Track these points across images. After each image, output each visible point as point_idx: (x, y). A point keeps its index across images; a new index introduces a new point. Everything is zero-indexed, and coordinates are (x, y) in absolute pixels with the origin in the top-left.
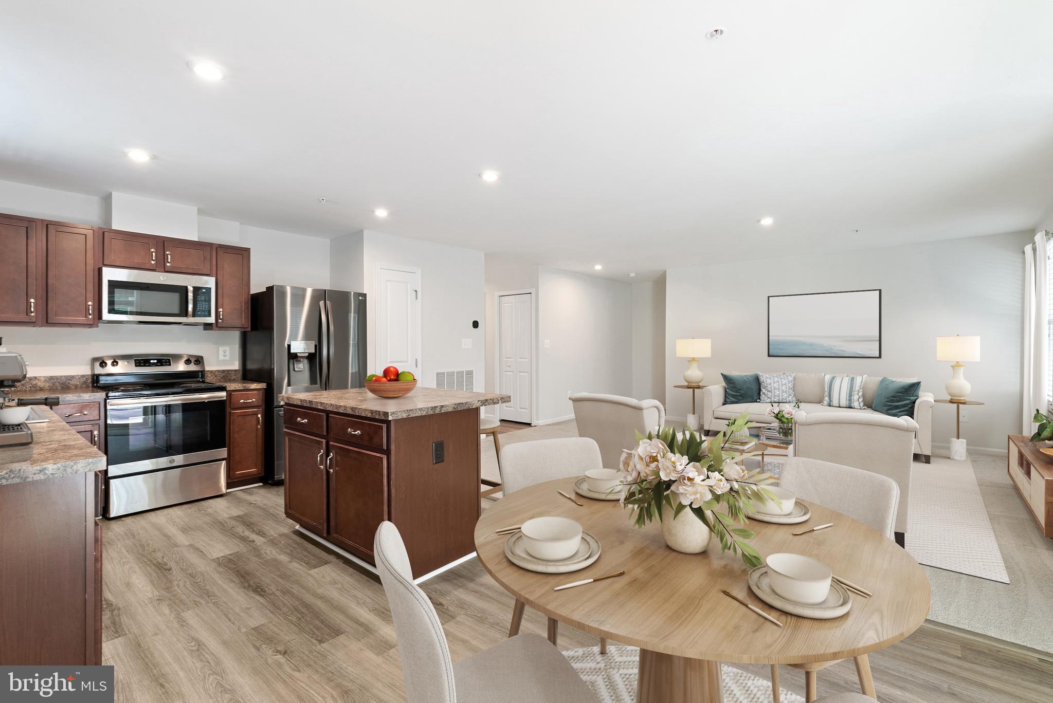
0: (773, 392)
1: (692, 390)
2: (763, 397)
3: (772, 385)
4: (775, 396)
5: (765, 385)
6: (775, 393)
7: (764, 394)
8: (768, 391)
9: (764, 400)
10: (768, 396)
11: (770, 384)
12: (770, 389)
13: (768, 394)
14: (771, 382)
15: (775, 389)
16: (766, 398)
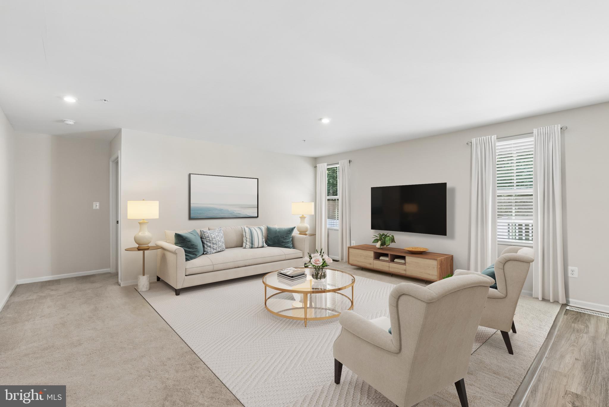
0: (218, 244)
1: (142, 252)
2: (208, 249)
3: (216, 238)
4: (219, 247)
5: (211, 239)
6: (219, 244)
7: (210, 247)
8: (213, 244)
9: (210, 252)
10: (214, 248)
11: (215, 238)
12: (215, 242)
13: (213, 246)
14: (215, 236)
15: (219, 241)
16: (212, 250)
